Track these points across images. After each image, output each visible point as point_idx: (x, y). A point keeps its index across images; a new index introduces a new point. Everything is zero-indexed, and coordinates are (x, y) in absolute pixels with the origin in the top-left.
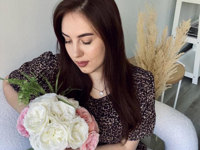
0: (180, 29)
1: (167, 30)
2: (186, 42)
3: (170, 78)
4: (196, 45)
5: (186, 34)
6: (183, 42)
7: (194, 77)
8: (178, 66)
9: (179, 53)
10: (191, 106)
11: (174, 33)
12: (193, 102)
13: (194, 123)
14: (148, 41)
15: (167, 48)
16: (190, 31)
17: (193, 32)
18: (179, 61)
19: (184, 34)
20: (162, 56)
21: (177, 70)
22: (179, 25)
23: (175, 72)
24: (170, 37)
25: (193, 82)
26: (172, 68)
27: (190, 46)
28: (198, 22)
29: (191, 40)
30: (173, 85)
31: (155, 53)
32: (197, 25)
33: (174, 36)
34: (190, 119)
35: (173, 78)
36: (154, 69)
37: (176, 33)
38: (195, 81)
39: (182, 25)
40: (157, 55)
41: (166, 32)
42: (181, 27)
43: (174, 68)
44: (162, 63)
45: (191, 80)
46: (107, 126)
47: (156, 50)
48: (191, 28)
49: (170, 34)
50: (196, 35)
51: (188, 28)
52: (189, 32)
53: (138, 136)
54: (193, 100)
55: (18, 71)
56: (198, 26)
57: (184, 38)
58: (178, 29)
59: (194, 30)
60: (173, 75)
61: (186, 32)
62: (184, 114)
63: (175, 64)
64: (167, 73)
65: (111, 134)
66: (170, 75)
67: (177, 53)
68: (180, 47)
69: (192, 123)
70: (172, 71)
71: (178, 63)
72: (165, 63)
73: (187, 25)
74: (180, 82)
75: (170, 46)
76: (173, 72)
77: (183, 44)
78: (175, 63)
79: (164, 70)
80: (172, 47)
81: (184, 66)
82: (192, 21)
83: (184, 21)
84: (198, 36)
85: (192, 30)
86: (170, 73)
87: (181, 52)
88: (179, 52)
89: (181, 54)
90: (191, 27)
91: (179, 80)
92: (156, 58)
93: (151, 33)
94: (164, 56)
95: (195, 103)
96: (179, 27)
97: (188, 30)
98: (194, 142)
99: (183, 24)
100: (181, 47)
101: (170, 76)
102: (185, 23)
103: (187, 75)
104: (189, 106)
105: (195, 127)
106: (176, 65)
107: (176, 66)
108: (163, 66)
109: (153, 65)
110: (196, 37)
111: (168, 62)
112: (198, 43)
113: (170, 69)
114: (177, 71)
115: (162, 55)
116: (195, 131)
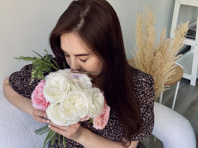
0: (179, 31)
1: (165, 32)
2: (184, 44)
3: (168, 79)
4: (194, 47)
5: (185, 36)
6: (181, 44)
7: (192, 79)
8: (176, 67)
9: (178, 55)
10: (189, 108)
11: (172, 35)
12: (191, 104)
13: (192, 124)
14: (146, 43)
15: (166, 50)
16: (189, 33)
17: (191, 34)
18: (177, 63)
19: (182, 36)
20: (161, 58)
21: (175, 71)
22: (177, 28)
23: (173, 74)
24: (168, 39)
25: (191, 84)
26: (170, 70)
27: (188, 48)
28: (196, 24)
29: (189, 42)
30: (171, 86)
31: (153, 54)
32: (195, 27)
33: (172, 38)
34: (188, 120)
35: (171, 79)
36: (153, 71)
37: (174, 35)
38: (193, 83)
39: (180, 28)
40: (156, 57)
41: (165, 34)
42: (179, 29)
43: (172, 70)
44: (160, 64)
45: (189, 81)
46: (108, 127)
47: (154, 51)
48: (189, 31)
49: (168, 36)
50: (194, 37)
51: (186, 30)
52: (187, 34)
53: (137, 137)
54: (192, 101)
55: (19, 74)
56: (196, 28)
57: (182, 40)
58: (176, 31)
59: (192, 32)
60: (172, 76)
61: (184, 34)
62: (183, 115)
63: (173, 65)
64: (166, 75)
65: (112, 134)
66: (168, 76)
67: (175, 55)
69: (190, 124)
70: (170, 73)
71: (177, 65)
72: (163, 65)
73: (186, 28)
74: (179, 83)
75: (168, 48)
76: (172, 73)
77: (181, 46)
78: (174, 64)
79: (163, 72)
80: (170, 49)
81: (182, 67)
82: (190, 24)
83: (182, 23)
84: (196, 38)
85: (190, 33)
86: (169, 74)
87: (179, 53)
88: (177, 53)
89: (179, 56)
90: (189, 29)
91: (178, 81)
92: (154, 59)
93: (150, 35)
94: (162, 58)
95: (193, 104)
96: (177, 29)
97: (186, 32)
98: (193, 143)
99: (181, 26)
100: (179, 49)
101: (168, 78)
102: (184, 25)
103: (186, 76)
104: (188, 107)
105: (193, 128)
106: (175, 66)
107: (174, 68)
108: (162, 67)
109: (152, 67)
110: (194, 39)
111: (167, 64)
112: (196, 45)
113: (168, 71)
114: (175, 73)
115: (160, 56)
116: (193, 132)
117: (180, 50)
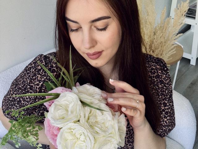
0: (179, 10)
1: (165, 11)
2: (184, 23)
3: (168, 58)
4: (194, 26)
5: (185, 15)
6: (181, 23)
7: (192, 58)
8: (176, 46)
9: (178, 34)
10: (189, 87)
11: (172, 14)
12: (191, 83)
13: (192, 104)
14: (147, 22)
15: (166, 29)
16: (189, 12)
17: (191, 13)
18: (178, 42)
19: (182, 15)
20: (161, 37)
22: (177, 6)
23: (173, 53)
24: (168, 19)
25: (191, 63)
26: (170, 49)
27: (188, 27)
28: (196, 3)
29: (189, 21)
30: (171, 66)
31: (153, 33)
32: (195, 6)
33: (172, 18)
34: (188, 100)
35: (171, 59)
36: (153, 50)
37: (174, 14)
38: (193, 62)
39: (180, 7)
40: (155, 36)
41: (165, 13)
42: (179, 8)
43: (172, 49)
44: (160, 44)
45: (189, 61)
47: (154, 31)
48: (189, 10)
49: (168, 15)
50: (194, 17)
51: (187, 9)
52: (187, 13)
54: (191, 81)
56: (196, 8)
57: (182, 19)
58: (176, 10)
59: (192, 12)
60: (172, 56)
61: (185, 13)
62: (183, 95)
63: (173, 45)
64: (166, 54)
67: (175, 34)
68: (179, 28)
69: (190, 104)
70: (170, 52)
71: (177, 44)
72: (164, 44)
73: (186, 7)
74: (179, 62)
75: (168, 27)
76: (172, 53)
77: (181, 26)
78: (174, 43)
79: (163, 51)
80: (170, 28)
81: (182, 47)
82: (190, 3)
83: (182, 2)
85: (190, 12)
86: (169, 53)
87: (180, 33)
88: (177, 33)
89: (179, 35)
90: (189, 9)
91: (177, 61)
92: (154, 39)
93: (150, 14)
94: (162, 37)
95: (193, 84)
96: (177, 8)
97: (186, 12)
98: (193, 123)
99: (181, 5)
101: (168, 57)
102: (184, 4)
103: (186, 55)
104: (188, 87)
105: (193, 108)
106: (175, 46)
107: (174, 47)
108: (162, 46)
109: (152, 46)
110: (195, 18)
111: (167, 43)
112: (196, 24)
113: (168, 50)
114: (175, 52)
115: (160, 36)
116: (193, 111)
117: (179, 29)
